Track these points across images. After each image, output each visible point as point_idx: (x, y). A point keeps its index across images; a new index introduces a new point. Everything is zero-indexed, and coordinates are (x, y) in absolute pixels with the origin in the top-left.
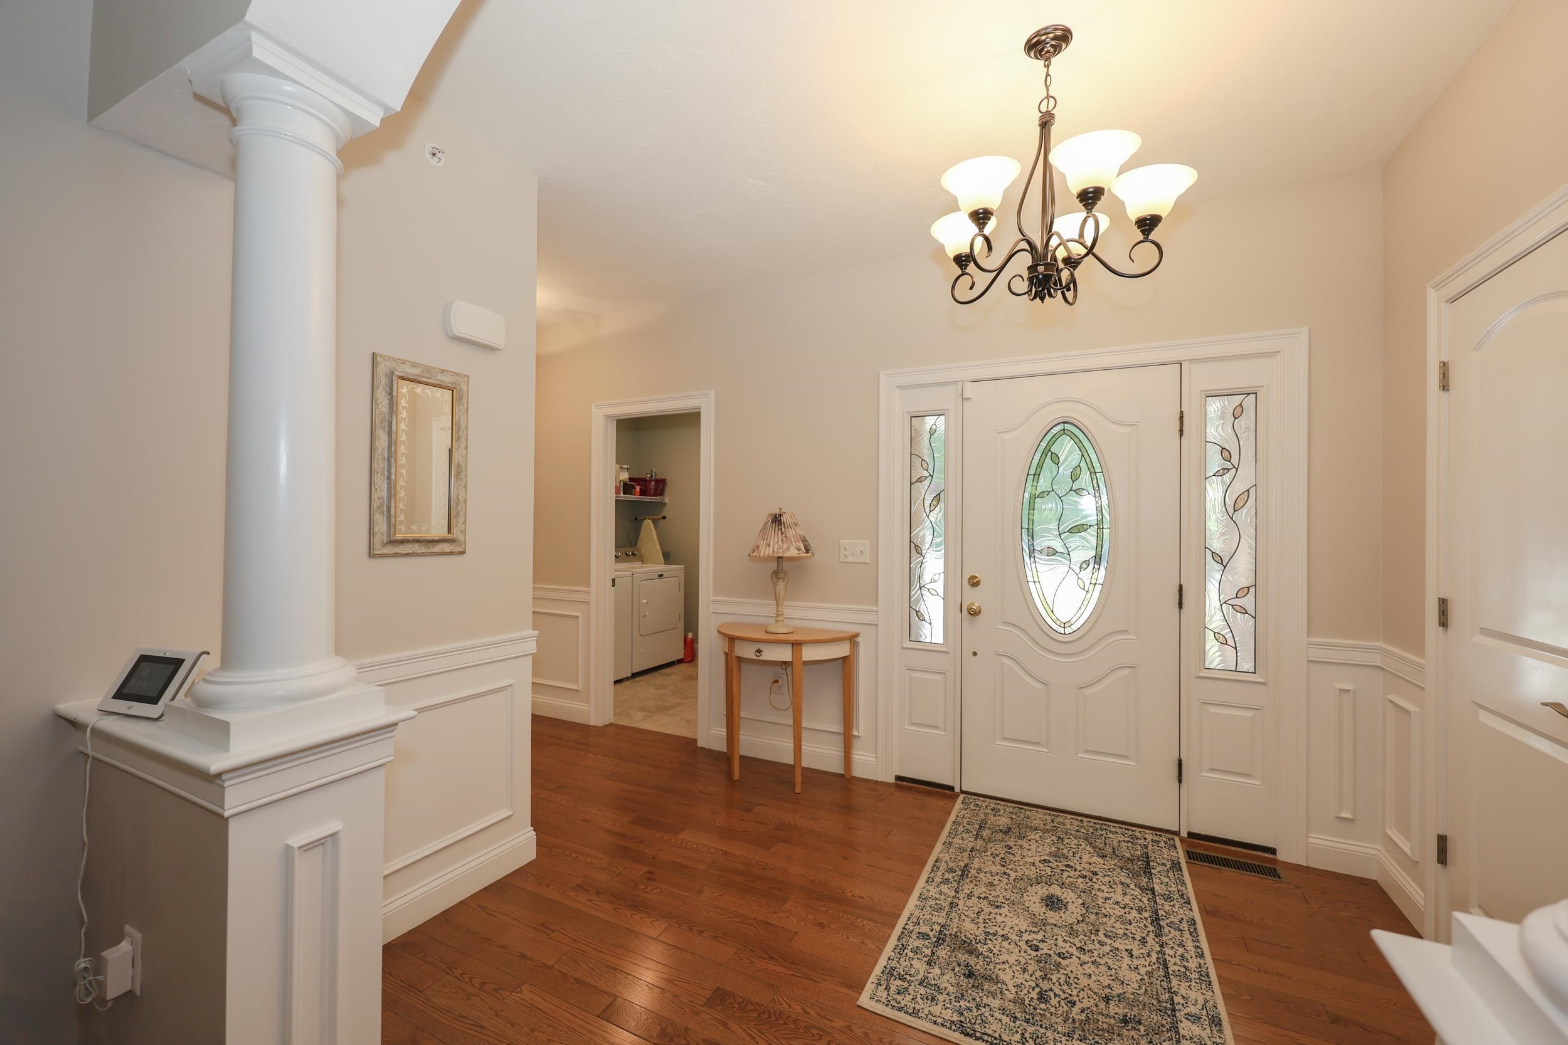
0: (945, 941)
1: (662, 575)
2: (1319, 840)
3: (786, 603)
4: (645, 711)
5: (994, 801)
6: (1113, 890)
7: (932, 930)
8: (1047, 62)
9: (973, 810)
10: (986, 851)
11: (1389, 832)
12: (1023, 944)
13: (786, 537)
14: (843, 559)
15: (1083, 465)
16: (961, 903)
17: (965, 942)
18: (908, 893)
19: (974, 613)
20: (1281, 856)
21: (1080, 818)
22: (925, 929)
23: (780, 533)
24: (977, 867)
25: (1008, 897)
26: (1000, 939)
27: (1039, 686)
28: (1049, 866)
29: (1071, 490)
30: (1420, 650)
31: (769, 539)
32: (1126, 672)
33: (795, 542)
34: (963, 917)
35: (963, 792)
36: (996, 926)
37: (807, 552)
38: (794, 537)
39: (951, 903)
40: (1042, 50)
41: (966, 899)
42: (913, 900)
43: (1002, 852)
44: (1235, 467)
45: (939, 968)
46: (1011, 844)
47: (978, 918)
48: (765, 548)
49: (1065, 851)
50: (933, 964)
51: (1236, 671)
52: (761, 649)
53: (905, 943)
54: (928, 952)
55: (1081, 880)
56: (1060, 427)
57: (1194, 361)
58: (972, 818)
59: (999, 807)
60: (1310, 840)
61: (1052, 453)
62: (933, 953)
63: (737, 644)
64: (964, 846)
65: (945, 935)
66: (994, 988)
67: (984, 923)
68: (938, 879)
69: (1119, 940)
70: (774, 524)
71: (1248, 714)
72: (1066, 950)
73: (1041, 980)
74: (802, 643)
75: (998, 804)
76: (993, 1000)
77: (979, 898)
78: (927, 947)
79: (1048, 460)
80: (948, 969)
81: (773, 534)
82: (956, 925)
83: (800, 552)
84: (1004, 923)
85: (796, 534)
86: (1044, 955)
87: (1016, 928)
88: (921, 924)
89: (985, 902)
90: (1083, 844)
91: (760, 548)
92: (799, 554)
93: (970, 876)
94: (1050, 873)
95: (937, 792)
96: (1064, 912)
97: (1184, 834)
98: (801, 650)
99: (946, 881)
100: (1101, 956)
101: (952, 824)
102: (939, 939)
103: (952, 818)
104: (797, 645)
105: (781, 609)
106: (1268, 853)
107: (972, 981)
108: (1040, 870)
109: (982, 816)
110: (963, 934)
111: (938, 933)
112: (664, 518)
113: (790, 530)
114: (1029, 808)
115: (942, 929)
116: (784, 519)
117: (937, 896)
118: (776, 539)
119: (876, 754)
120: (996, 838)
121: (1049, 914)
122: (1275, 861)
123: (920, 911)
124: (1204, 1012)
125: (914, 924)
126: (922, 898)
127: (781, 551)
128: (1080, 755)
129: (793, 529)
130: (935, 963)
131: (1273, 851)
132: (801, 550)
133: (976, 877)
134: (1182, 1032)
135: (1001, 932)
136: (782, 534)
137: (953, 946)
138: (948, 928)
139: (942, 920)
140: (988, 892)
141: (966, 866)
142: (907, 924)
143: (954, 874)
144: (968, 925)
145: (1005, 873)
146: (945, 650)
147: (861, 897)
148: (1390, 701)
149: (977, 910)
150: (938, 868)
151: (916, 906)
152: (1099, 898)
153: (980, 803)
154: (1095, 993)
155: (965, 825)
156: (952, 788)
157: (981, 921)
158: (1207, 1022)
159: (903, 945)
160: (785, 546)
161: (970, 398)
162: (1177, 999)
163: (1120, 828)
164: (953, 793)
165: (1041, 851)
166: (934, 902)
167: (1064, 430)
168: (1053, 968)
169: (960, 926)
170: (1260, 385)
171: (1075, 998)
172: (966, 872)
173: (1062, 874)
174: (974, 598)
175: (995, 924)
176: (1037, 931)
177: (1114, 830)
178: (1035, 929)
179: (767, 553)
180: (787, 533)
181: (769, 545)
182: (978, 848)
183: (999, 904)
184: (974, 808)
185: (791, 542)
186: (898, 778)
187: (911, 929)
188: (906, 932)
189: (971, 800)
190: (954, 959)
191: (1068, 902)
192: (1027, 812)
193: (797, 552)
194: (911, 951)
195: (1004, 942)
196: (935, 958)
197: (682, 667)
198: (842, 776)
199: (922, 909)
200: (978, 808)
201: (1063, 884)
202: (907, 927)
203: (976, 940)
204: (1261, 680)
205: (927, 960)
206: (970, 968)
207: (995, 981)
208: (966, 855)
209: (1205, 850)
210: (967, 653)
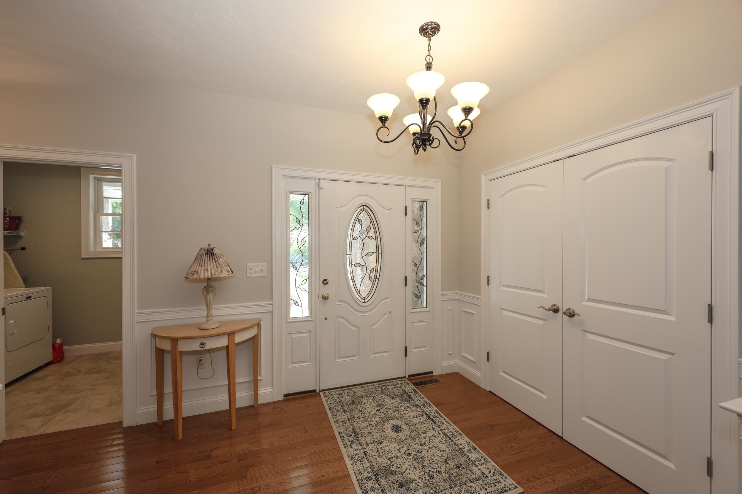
0: (378, 474)
1: (30, 297)
2: (445, 363)
3: (214, 306)
4: (40, 416)
5: (337, 390)
6: (408, 412)
7: (369, 473)
8: (429, 39)
9: (332, 398)
10: (354, 417)
11: (463, 354)
12: (404, 456)
13: (219, 264)
14: (248, 275)
15: (371, 225)
16: (367, 450)
17: (385, 469)
18: (342, 458)
19: (325, 298)
20: (435, 374)
21: (372, 384)
22: (366, 475)
23: (214, 261)
24: (357, 427)
25: (381, 436)
26: (395, 459)
27: (354, 329)
28: (381, 412)
29: (367, 237)
30: (479, 293)
31: (206, 266)
32: (388, 315)
33: (225, 267)
34: (374, 457)
35: (320, 391)
36: (389, 453)
37: (233, 273)
38: (224, 264)
39: (364, 453)
40: (427, 33)
41: (367, 447)
42: (348, 462)
43: (359, 414)
44: (420, 229)
45: (388, 491)
46: (360, 408)
47: (379, 454)
48: (204, 272)
49: (380, 402)
50: (385, 491)
51: (421, 308)
52: (204, 342)
53: (365, 488)
54: (377, 486)
55: (395, 413)
56: (362, 207)
57: (409, 186)
58: (334, 402)
59: (341, 392)
60: (442, 364)
61: (359, 219)
62: (380, 485)
63: (180, 342)
64: (343, 419)
65: (376, 471)
66: (414, 485)
67: (384, 454)
68: (348, 443)
69: (428, 433)
70: (208, 256)
71: (425, 323)
72: (418, 448)
73: (423, 469)
74: (235, 332)
75: (339, 391)
76: (419, 491)
77: (371, 443)
78: (375, 484)
79: (357, 221)
80: (392, 489)
81: (209, 262)
82: (375, 463)
83: (229, 273)
84: (390, 450)
85: (224, 261)
86: (414, 456)
87: (396, 450)
88: (362, 473)
89: (375, 444)
90: (383, 396)
91: (199, 272)
92: (229, 274)
93: (359, 433)
94: (384, 416)
95: (308, 395)
96: (403, 431)
97: (407, 377)
98: (234, 336)
99: (352, 443)
100: (429, 443)
101: (329, 410)
102: (375, 475)
103: (327, 407)
104: (231, 335)
105: (211, 312)
106: (431, 374)
107: (404, 488)
108: (380, 416)
109: (338, 400)
110: (381, 466)
111: (372, 473)
112: (23, 249)
113: (221, 259)
114: (353, 387)
115: (372, 469)
116: (216, 251)
117: (355, 452)
118: (212, 265)
119: (273, 387)
120: (352, 409)
121: (400, 435)
122: (432, 376)
123: (355, 466)
124: (469, 447)
125: (359, 475)
126: (351, 458)
127: (217, 273)
128: (371, 356)
129: (222, 259)
130: (385, 490)
131: (432, 372)
132: (229, 272)
133: (362, 433)
134: (473, 459)
135: (393, 455)
136: (215, 262)
137: (383, 475)
138: (374, 467)
139: (368, 465)
140: (372, 438)
141: (353, 429)
142: (357, 477)
143: (352, 437)
144: (380, 460)
145: (370, 424)
146: (311, 319)
147: (323, 476)
148: (463, 310)
149: (376, 450)
150: (343, 437)
151: (352, 464)
152: (407, 417)
153: (331, 393)
154: (441, 461)
155: (335, 408)
156: (315, 391)
157: (382, 454)
158: (473, 451)
159: (365, 490)
160: (219, 270)
161: (323, 188)
162: (461, 447)
163: (388, 382)
164: (316, 393)
165: (373, 406)
166: (357, 457)
167: (364, 209)
168: (422, 460)
169: (377, 463)
170: (428, 199)
171: (439, 469)
172: (356, 433)
173: (388, 414)
174: (325, 290)
175: (387, 452)
176: (403, 446)
177: (386, 384)
178: (402, 446)
179: (206, 275)
180: (219, 261)
181: (207, 270)
182: (350, 417)
183: (381, 441)
184: (331, 397)
185: (223, 267)
186: (286, 395)
187: (361, 479)
188: (360, 482)
189: (327, 394)
190: (389, 482)
191: (400, 426)
192: (353, 390)
193: (227, 273)
194: (371, 491)
195: (398, 459)
196: (382, 487)
197: (54, 367)
198: (253, 406)
199: (356, 464)
200: (333, 397)
201: (392, 418)
202: (358, 478)
203: (388, 465)
204: (429, 310)
205: (381, 490)
206: (398, 482)
207: (411, 481)
208: (348, 423)
209: (416, 380)
210: (322, 319)
